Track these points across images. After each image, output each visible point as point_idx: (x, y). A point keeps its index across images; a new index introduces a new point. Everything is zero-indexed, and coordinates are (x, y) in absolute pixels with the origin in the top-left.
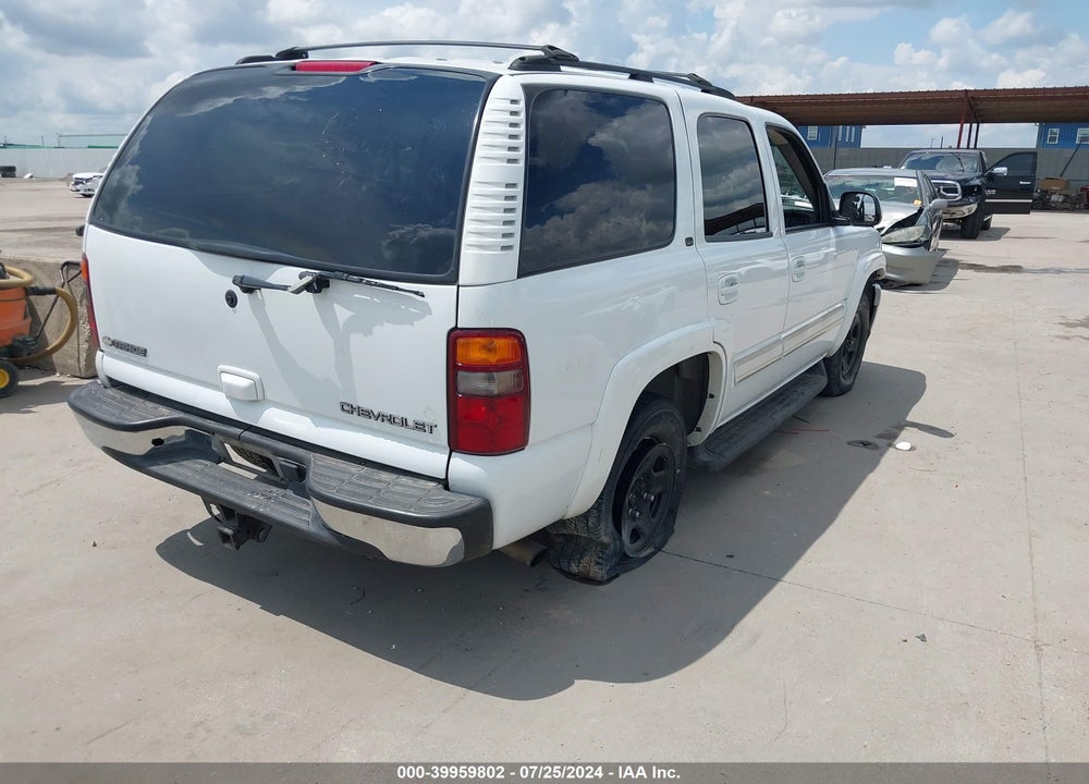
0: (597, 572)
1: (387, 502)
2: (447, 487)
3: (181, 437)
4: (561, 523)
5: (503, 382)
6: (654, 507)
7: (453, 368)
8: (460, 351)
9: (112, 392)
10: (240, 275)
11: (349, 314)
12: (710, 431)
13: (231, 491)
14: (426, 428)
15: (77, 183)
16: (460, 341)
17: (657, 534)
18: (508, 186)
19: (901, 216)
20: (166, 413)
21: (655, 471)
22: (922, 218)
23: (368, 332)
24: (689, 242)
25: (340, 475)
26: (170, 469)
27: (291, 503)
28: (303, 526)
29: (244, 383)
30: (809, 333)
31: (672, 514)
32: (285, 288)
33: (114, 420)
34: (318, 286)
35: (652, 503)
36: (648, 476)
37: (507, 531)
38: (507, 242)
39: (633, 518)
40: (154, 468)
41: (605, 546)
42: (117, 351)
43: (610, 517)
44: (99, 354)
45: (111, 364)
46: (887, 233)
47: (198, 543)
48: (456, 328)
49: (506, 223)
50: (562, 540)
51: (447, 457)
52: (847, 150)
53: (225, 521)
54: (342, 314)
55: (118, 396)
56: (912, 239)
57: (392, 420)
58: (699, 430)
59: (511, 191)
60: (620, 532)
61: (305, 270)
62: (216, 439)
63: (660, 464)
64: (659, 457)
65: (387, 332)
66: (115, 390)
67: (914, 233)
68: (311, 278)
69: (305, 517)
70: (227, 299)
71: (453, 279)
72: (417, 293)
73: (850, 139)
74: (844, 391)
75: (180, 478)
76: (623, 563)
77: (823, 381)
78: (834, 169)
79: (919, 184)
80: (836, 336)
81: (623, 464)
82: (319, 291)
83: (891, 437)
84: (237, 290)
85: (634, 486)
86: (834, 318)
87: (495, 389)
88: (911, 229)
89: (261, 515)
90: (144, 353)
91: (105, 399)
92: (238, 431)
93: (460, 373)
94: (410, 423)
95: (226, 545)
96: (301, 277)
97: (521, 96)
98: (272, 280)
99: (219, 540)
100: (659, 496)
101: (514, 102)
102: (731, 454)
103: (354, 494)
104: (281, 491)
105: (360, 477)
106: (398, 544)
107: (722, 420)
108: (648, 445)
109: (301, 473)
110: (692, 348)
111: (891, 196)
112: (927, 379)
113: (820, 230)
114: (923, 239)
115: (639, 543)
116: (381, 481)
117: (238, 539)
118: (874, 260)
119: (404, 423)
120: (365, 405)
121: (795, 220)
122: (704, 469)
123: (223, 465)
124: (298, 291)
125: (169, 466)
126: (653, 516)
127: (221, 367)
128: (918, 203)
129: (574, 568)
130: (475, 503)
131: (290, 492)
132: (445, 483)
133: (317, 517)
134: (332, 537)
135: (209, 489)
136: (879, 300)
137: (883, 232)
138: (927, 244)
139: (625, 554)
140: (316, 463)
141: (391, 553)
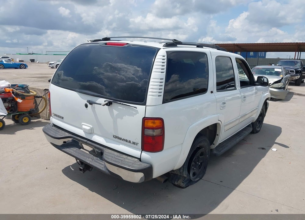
0: (182, 185)
1: (124, 164)
2: (140, 161)
3: (70, 141)
4: (173, 171)
5: (157, 132)
6: (200, 167)
7: (144, 128)
8: (146, 123)
9: (54, 128)
10: (89, 100)
11: (118, 112)
12: (217, 144)
13: (83, 157)
14: (136, 144)
15: (50, 65)
16: (146, 121)
17: (200, 175)
18: (161, 79)
19: (276, 80)
20: (67, 135)
21: (201, 156)
22: (283, 80)
23: (122, 118)
24: (212, 92)
25: (112, 155)
26: (67, 150)
27: (99, 161)
28: (101, 169)
29: (88, 128)
30: (247, 116)
31: (205, 168)
32: (100, 104)
33: (54, 136)
34: (109, 104)
35: (199, 165)
36: (198, 157)
37: (156, 173)
38: (160, 94)
39: (194, 169)
40: (63, 149)
41: (185, 178)
42: (56, 117)
43: (187, 170)
44: (51, 117)
45: (54, 120)
46: (272, 84)
47: (73, 170)
48: (145, 117)
49: (160, 89)
50: (173, 175)
51: (141, 152)
52: (262, 59)
53: (81, 165)
54: (115, 112)
55: (55, 129)
56: (279, 87)
57: (126, 141)
58: (214, 144)
59: (162, 81)
60: (189, 174)
61: (106, 99)
62: (80, 143)
63: (202, 154)
64: (202, 152)
65: (127, 118)
66: (54, 127)
67: (280, 85)
68: (107, 102)
69: (102, 166)
70: (85, 106)
71: (145, 104)
72: (135, 107)
73: (263, 55)
74: (257, 132)
75: (70, 153)
76: (190, 182)
77: (251, 129)
78: (257, 65)
79: (282, 71)
80: (255, 116)
81: (191, 154)
82: (109, 105)
83: (270, 147)
84: (88, 104)
85: (194, 160)
86: (254, 112)
87: (155, 134)
88: (279, 84)
89: (90, 164)
90: (63, 118)
91: (52, 130)
92: (86, 141)
93: (146, 129)
94: (131, 142)
95: (81, 172)
96: (105, 101)
97: (165, 54)
98: (97, 102)
99: (79, 170)
100: (201, 163)
101: (164, 56)
102: (223, 151)
103: (115, 161)
104: (96, 158)
105: (117, 156)
106: (126, 176)
107: (221, 141)
108: (199, 148)
109: (102, 154)
110: (212, 122)
111: (274, 74)
112: (282, 129)
113: (251, 87)
114: (283, 87)
115: (195, 176)
116: (123, 158)
117: (84, 170)
118: (266, 95)
119: (130, 142)
120: (120, 136)
121: (243, 84)
122: (215, 155)
123: (81, 149)
124: (104, 105)
125: (67, 149)
126: (200, 169)
127: (83, 123)
128: (281, 76)
129: (176, 183)
130: (148, 165)
131: (99, 159)
132: (140, 159)
133: (105, 166)
134: (108, 172)
135: (77, 156)
136: (268, 106)
137: (271, 84)
138: (284, 88)
139: (191, 180)
140: (106, 151)
141: (124, 178)
